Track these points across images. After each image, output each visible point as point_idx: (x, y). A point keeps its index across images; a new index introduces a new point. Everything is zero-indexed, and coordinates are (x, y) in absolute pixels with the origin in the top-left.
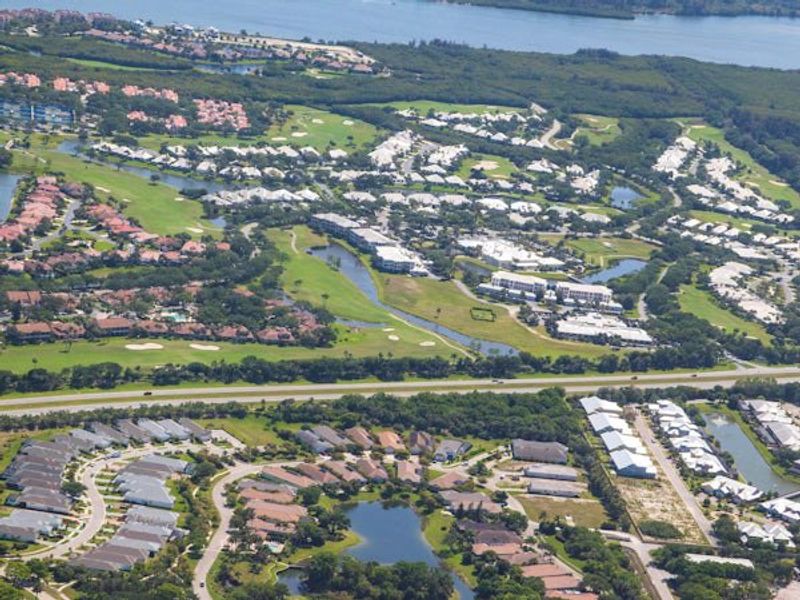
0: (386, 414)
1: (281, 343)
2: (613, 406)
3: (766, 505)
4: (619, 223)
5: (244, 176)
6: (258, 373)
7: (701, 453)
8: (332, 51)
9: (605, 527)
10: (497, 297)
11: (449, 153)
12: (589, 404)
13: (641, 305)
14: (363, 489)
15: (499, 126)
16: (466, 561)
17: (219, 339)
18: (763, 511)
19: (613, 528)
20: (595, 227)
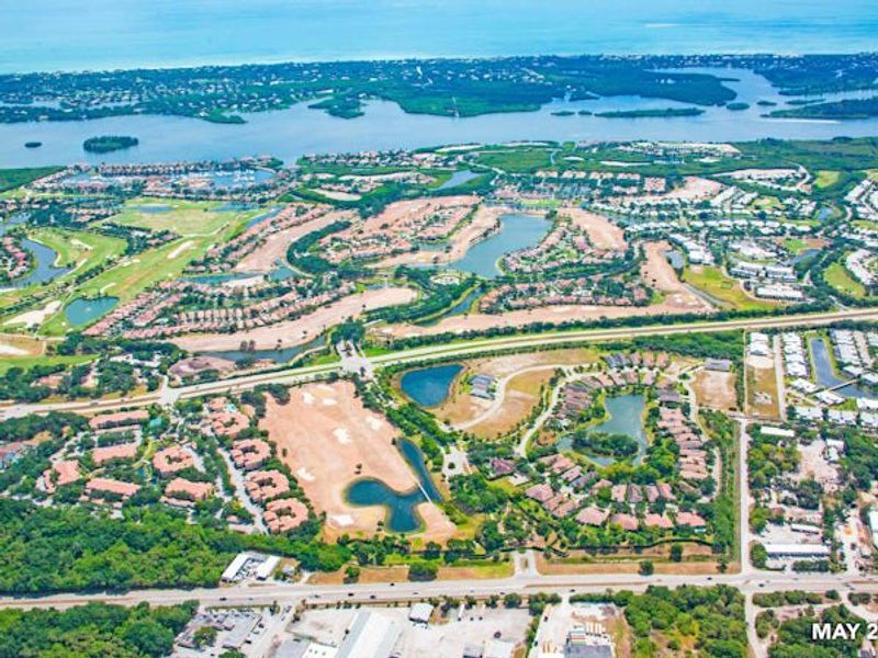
0: (656, 345)
1: (625, 305)
2: (765, 337)
3: (818, 395)
4: (814, 230)
5: (649, 216)
6: (605, 324)
7: (796, 364)
8: (719, 147)
9: (731, 409)
10: (736, 275)
11: (748, 197)
12: (754, 336)
13: (807, 276)
14: (624, 388)
15: (779, 181)
16: (654, 431)
17: (598, 304)
18: (816, 398)
19: (735, 410)
20: (801, 234)
